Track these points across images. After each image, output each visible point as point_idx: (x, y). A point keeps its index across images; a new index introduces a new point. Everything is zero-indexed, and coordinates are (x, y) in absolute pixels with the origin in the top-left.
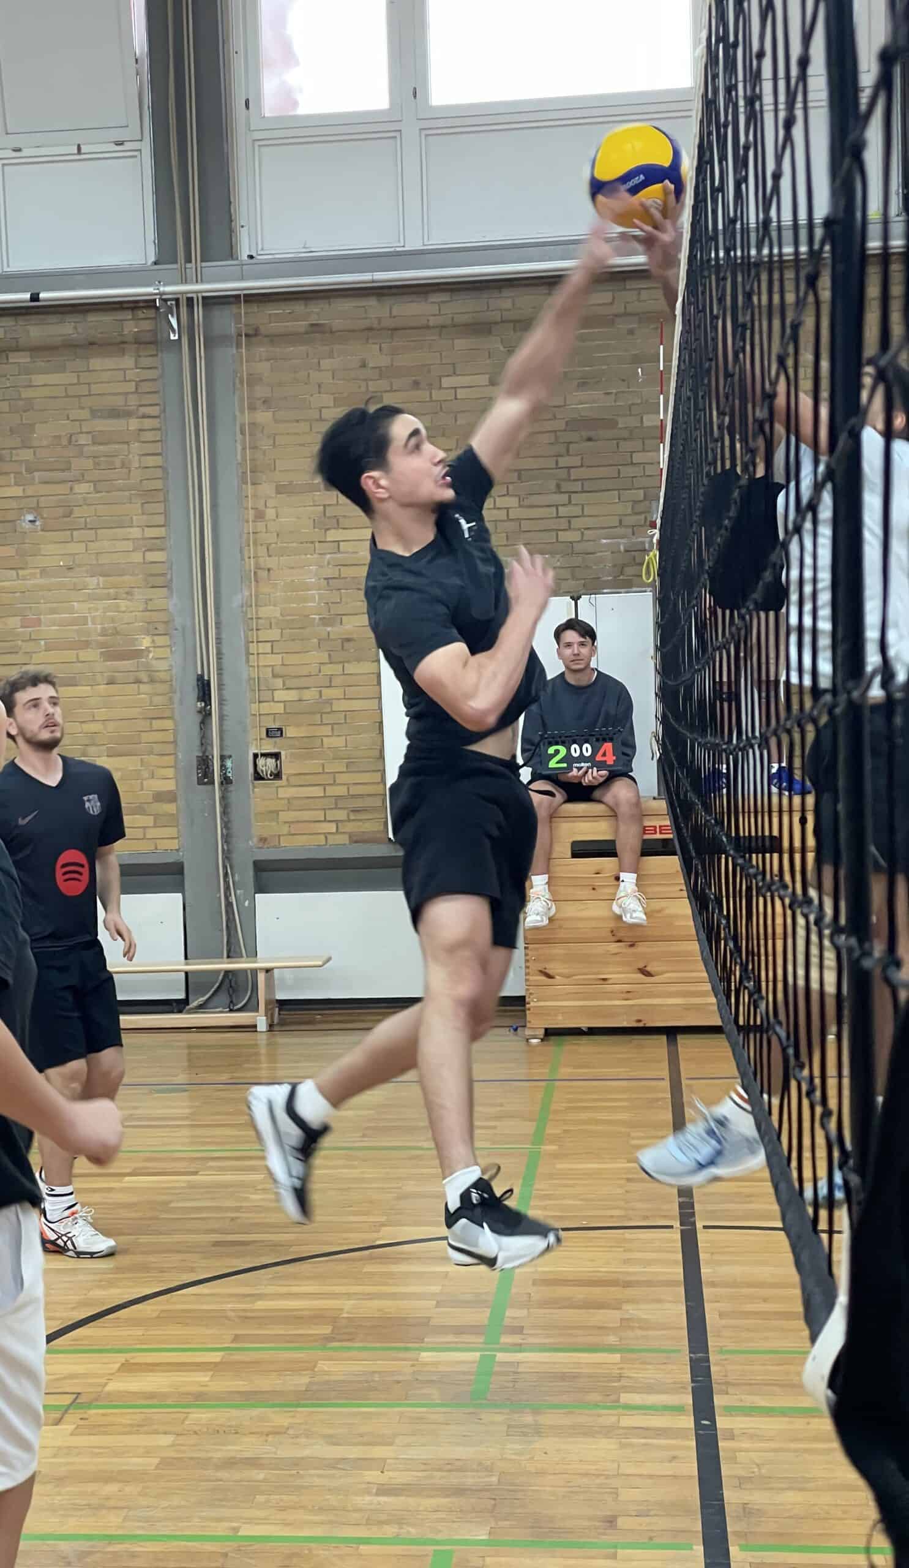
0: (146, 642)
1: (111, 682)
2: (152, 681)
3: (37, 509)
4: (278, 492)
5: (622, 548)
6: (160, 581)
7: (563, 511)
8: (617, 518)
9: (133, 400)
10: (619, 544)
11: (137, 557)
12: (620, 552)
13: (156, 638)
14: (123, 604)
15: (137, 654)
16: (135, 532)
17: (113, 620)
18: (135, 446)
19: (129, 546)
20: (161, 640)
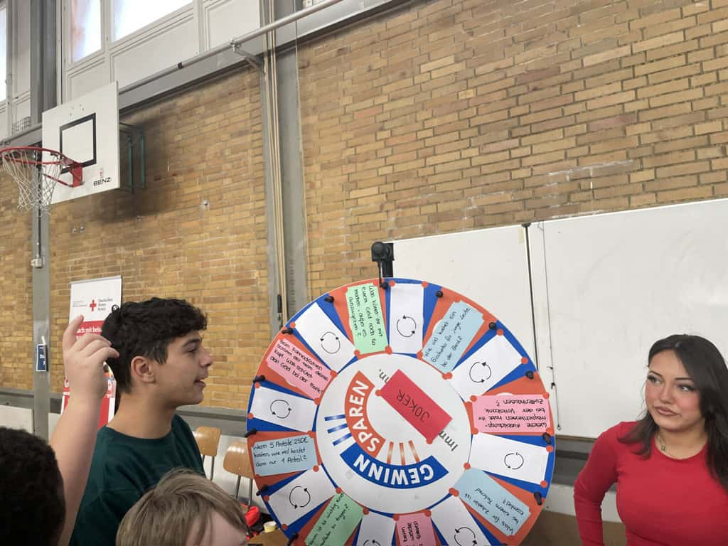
0: (256, 274)
1: (240, 300)
2: (259, 299)
3: (207, 197)
4: (322, 169)
5: (568, 178)
6: (262, 235)
7: (515, 153)
8: (563, 153)
9: (249, 124)
10: (565, 174)
11: (251, 221)
12: (566, 182)
13: (261, 271)
14: (245, 250)
15: (252, 282)
16: (250, 206)
17: (241, 261)
18: (250, 151)
19: (247, 214)
20: (264, 273)
